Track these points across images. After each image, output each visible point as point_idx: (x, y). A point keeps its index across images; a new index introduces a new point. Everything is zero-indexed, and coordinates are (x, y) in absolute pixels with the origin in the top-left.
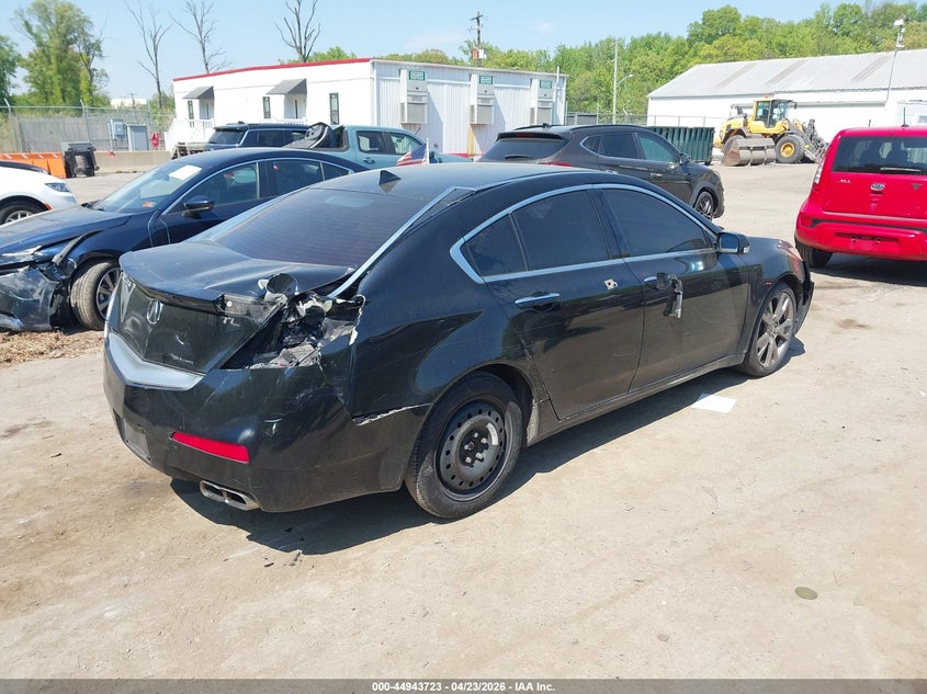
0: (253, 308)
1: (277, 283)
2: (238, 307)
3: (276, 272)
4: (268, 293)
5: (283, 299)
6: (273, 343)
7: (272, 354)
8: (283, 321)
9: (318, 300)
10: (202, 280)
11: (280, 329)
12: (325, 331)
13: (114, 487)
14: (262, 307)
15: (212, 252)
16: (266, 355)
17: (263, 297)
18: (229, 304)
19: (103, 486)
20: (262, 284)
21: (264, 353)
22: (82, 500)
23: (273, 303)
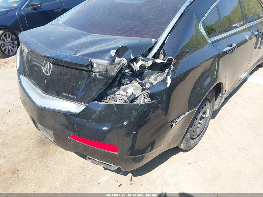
0: (109, 67)
1: (120, 52)
2: (101, 67)
3: (119, 45)
4: (117, 58)
5: (124, 61)
6: (116, 83)
7: (116, 89)
8: (123, 72)
9: (142, 60)
10: (71, 49)
11: (120, 76)
12: (146, 76)
13: (32, 141)
14: (113, 66)
15: (67, 31)
16: (113, 90)
17: (114, 60)
18: (95, 65)
19: (26, 141)
20: (113, 53)
21: (112, 89)
22: (19, 151)
23: (119, 63)
